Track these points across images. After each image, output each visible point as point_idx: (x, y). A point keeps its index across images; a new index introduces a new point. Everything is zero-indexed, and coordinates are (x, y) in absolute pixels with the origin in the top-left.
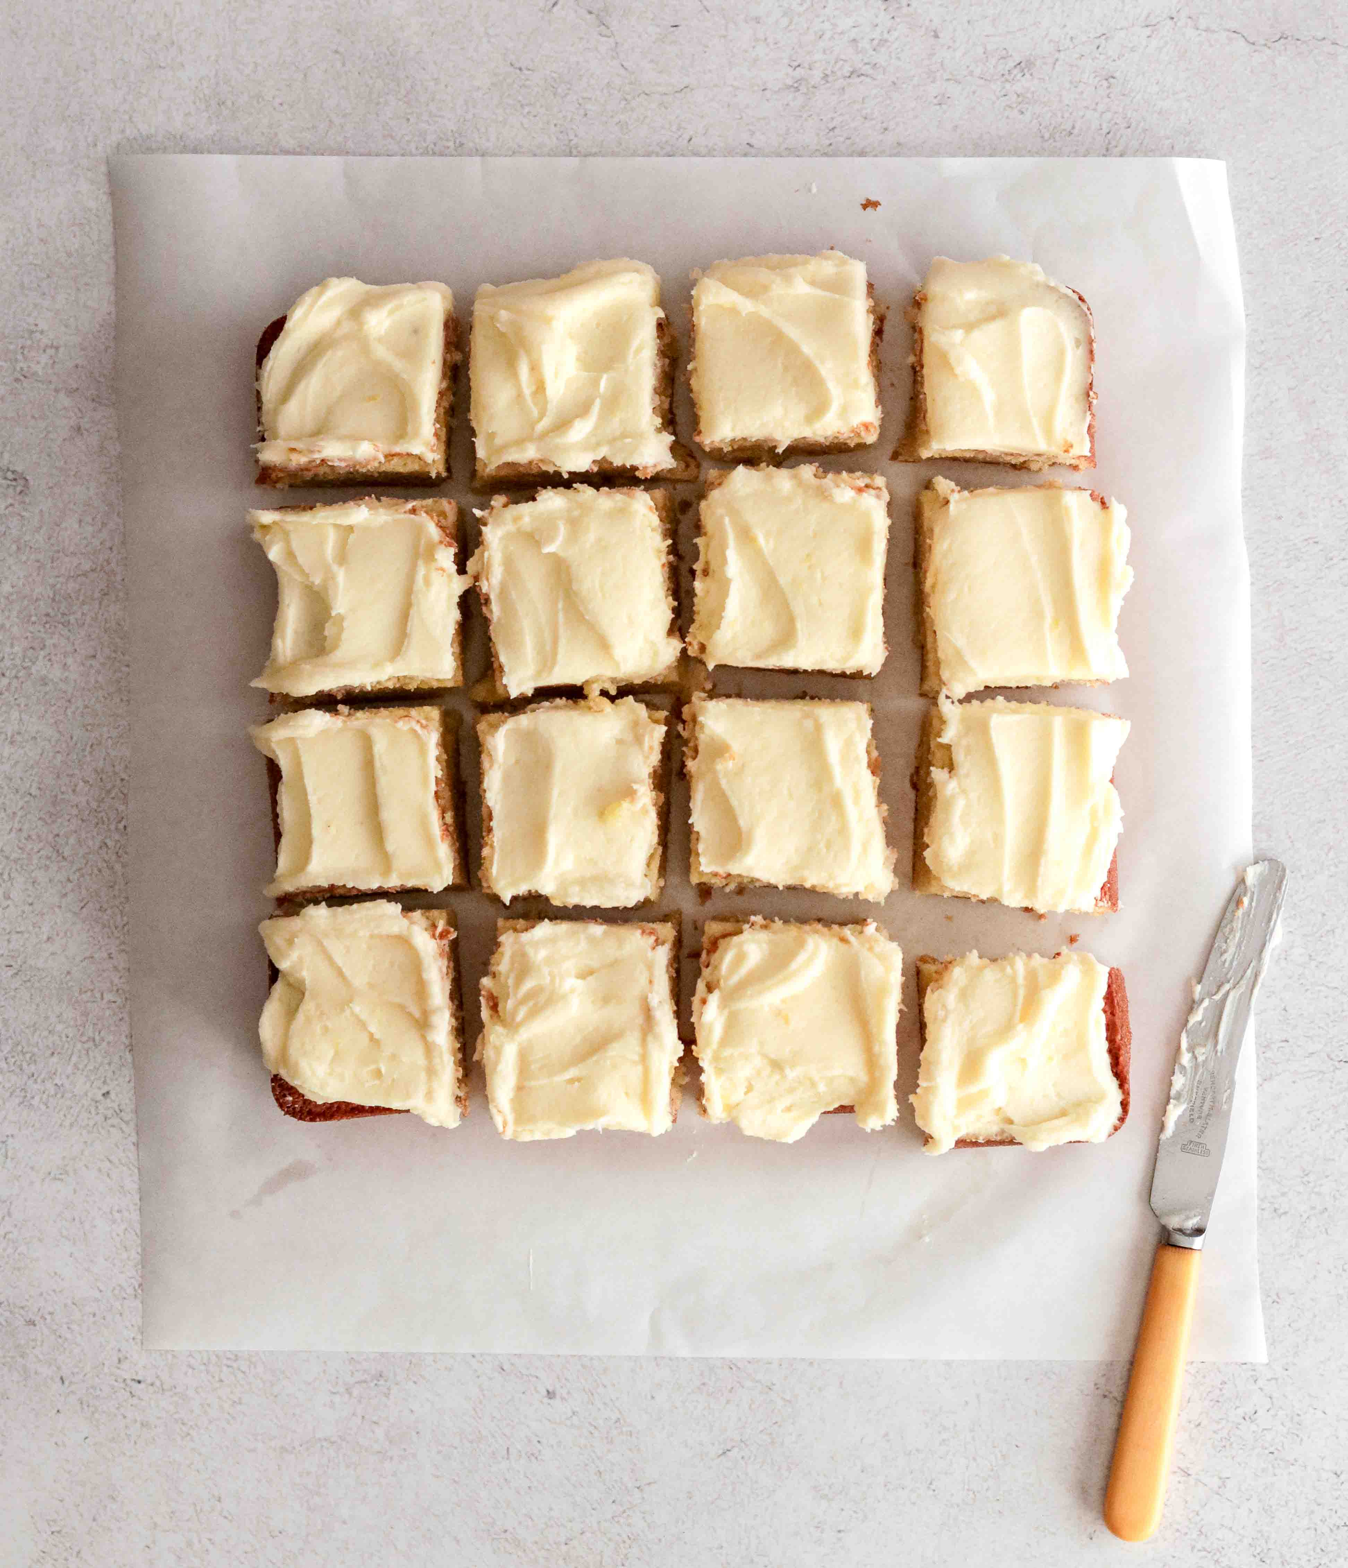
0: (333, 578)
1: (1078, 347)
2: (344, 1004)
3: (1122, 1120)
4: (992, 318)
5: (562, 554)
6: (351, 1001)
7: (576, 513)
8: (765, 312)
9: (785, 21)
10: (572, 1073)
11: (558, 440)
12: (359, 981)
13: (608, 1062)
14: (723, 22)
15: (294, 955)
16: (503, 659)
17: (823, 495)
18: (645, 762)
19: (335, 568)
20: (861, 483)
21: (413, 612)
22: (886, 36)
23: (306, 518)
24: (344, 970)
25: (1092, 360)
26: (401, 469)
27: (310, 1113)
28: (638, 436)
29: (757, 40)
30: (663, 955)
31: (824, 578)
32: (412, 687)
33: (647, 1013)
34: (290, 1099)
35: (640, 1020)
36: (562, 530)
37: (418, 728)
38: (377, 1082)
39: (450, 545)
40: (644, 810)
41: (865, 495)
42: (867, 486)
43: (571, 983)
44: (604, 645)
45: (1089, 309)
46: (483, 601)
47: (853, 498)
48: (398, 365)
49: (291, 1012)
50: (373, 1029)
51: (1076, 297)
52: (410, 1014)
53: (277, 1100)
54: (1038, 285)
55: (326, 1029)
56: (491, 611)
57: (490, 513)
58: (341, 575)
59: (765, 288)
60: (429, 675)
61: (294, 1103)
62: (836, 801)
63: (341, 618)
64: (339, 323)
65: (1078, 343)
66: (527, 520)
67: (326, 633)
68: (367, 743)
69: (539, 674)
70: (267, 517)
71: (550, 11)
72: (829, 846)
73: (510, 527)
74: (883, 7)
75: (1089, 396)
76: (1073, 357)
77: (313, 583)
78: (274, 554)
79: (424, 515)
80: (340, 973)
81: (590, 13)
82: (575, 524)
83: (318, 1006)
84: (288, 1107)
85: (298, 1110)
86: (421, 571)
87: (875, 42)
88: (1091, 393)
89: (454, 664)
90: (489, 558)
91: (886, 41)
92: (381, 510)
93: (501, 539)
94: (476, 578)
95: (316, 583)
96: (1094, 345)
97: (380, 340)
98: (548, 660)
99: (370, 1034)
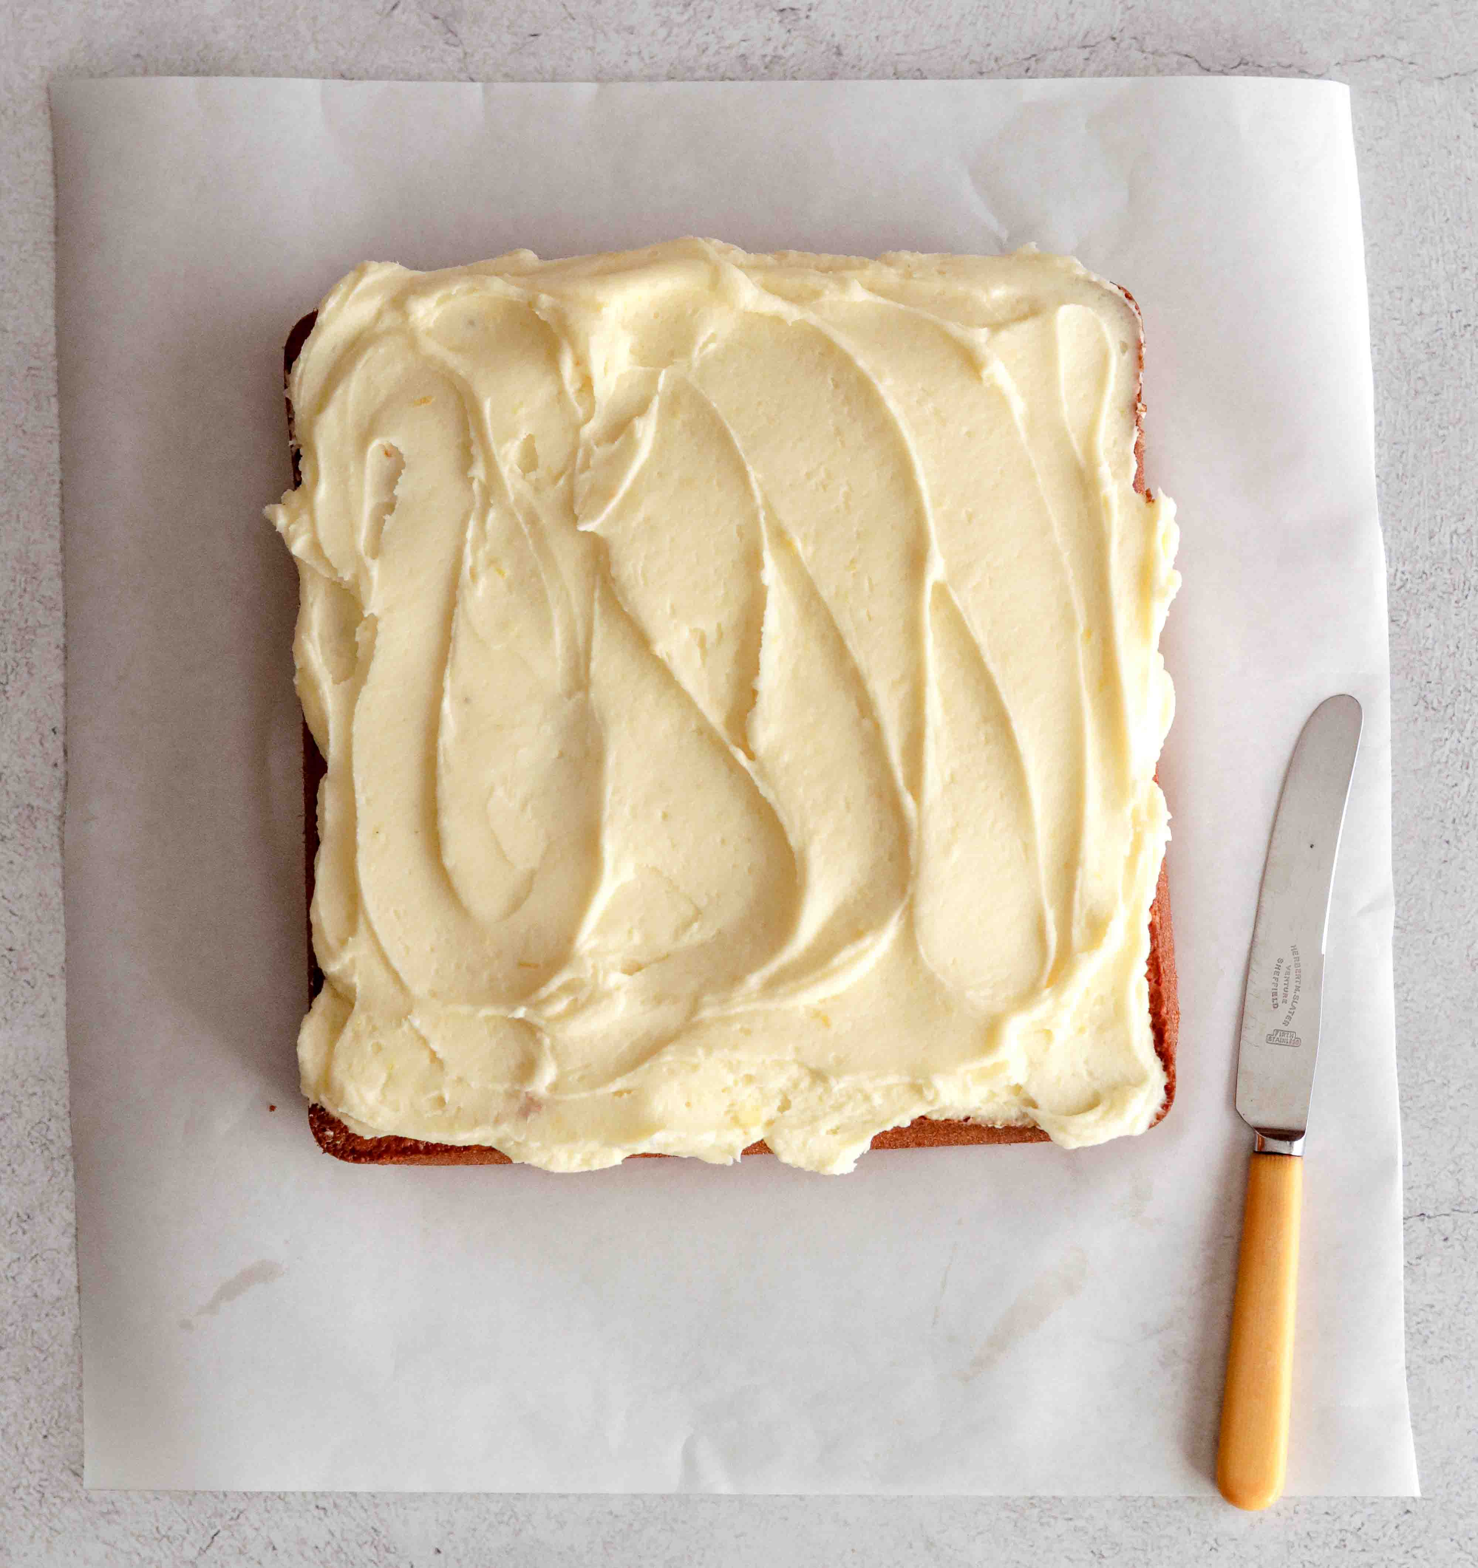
0: (367, 571)
2: (403, 1015)
6: (410, 1012)
8: (814, 320)
12: (421, 988)
15: (346, 957)
19: (369, 561)
21: (461, 610)
24: (403, 975)
27: (355, 1150)
34: (330, 1133)
38: (439, 1112)
48: (453, 360)
49: (338, 1026)
50: (435, 1046)
51: (1123, 294)
53: (315, 1134)
54: (1078, 281)
55: (379, 1048)
58: (375, 570)
59: (816, 294)
61: (335, 1138)
63: (375, 620)
64: (379, 316)
77: (342, 578)
78: (296, 547)
80: (398, 979)
83: (370, 1019)
84: (328, 1144)
85: (339, 1147)
95: (347, 578)
97: (428, 332)
99: (433, 1053)
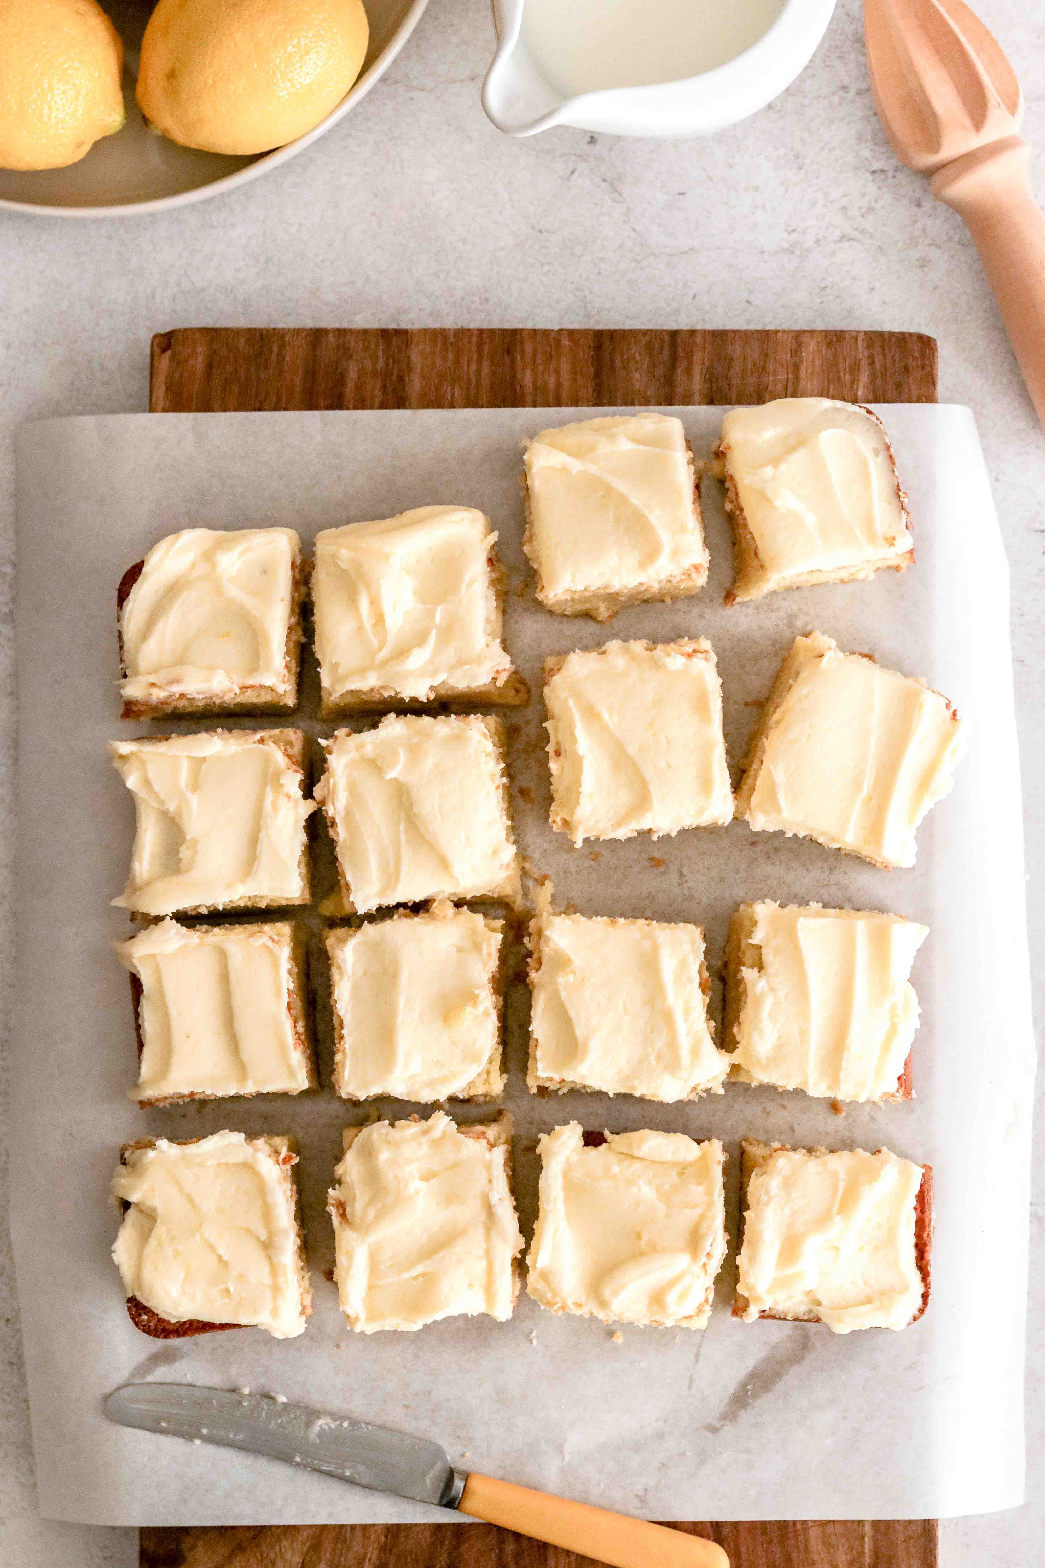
0: (188, 803)
2: (195, 1229)
3: (922, 1310)
5: (404, 779)
6: (201, 1226)
7: (415, 740)
8: (593, 469)
10: (419, 1269)
11: (398, 668)
12: (208, 1206)
13: (454, 1258)
15: (146, 1186)
16: (349, 878)
18: (484, 970)
19: (189, 794)
21: (262, 836)
23: (162, 748)
24: (194, 1197)
26: (254, 701)
27: (164, 1330)
30: (499, 1156)
32: (263, 905)
33: (489, 1210)
34: (145, 1317)
35: (483, 1217)
36: (403, 757)
37: (270, 944)
38: (226, 1300)
39: (297, 772)
40: (488, 1014)
43: (416, 1185)
44: (444, 864)
46: (329, 824)
48: (249, 603)
49: (144, 1237)
50: (221, 1252)
52: (258, 1238)
53: (133, 1319)
55: (177, 1253)
56: (337, 834)
57: (335, 742)
58: (194, 801)
60: (278, 894)
61: (149, 1321)
62: (668, 1017)
63: (195, 842)
64: (193, 565)
66: (369, 748)
67: (181, 856)
68: (223, 956)
69: (383, 892)
70: (125, 748)
72: (659, 1058)
73: (353, 755)
77: (168, 809)
78: (132, 782)
79: (272, 744)
80: (191, 1200)
82: (414, 752)
83: (169, 1231)
84: (144, 1326)
85: (152, 1328)
86: (269, 798)
89: (301, 884)
90: (334, 784)
92: (232, 741)
93: (346, 766)
94: (323, 803)
95: (171, 810)
97: (232, 580)
98: (391, 878)
99: (220, 1258)
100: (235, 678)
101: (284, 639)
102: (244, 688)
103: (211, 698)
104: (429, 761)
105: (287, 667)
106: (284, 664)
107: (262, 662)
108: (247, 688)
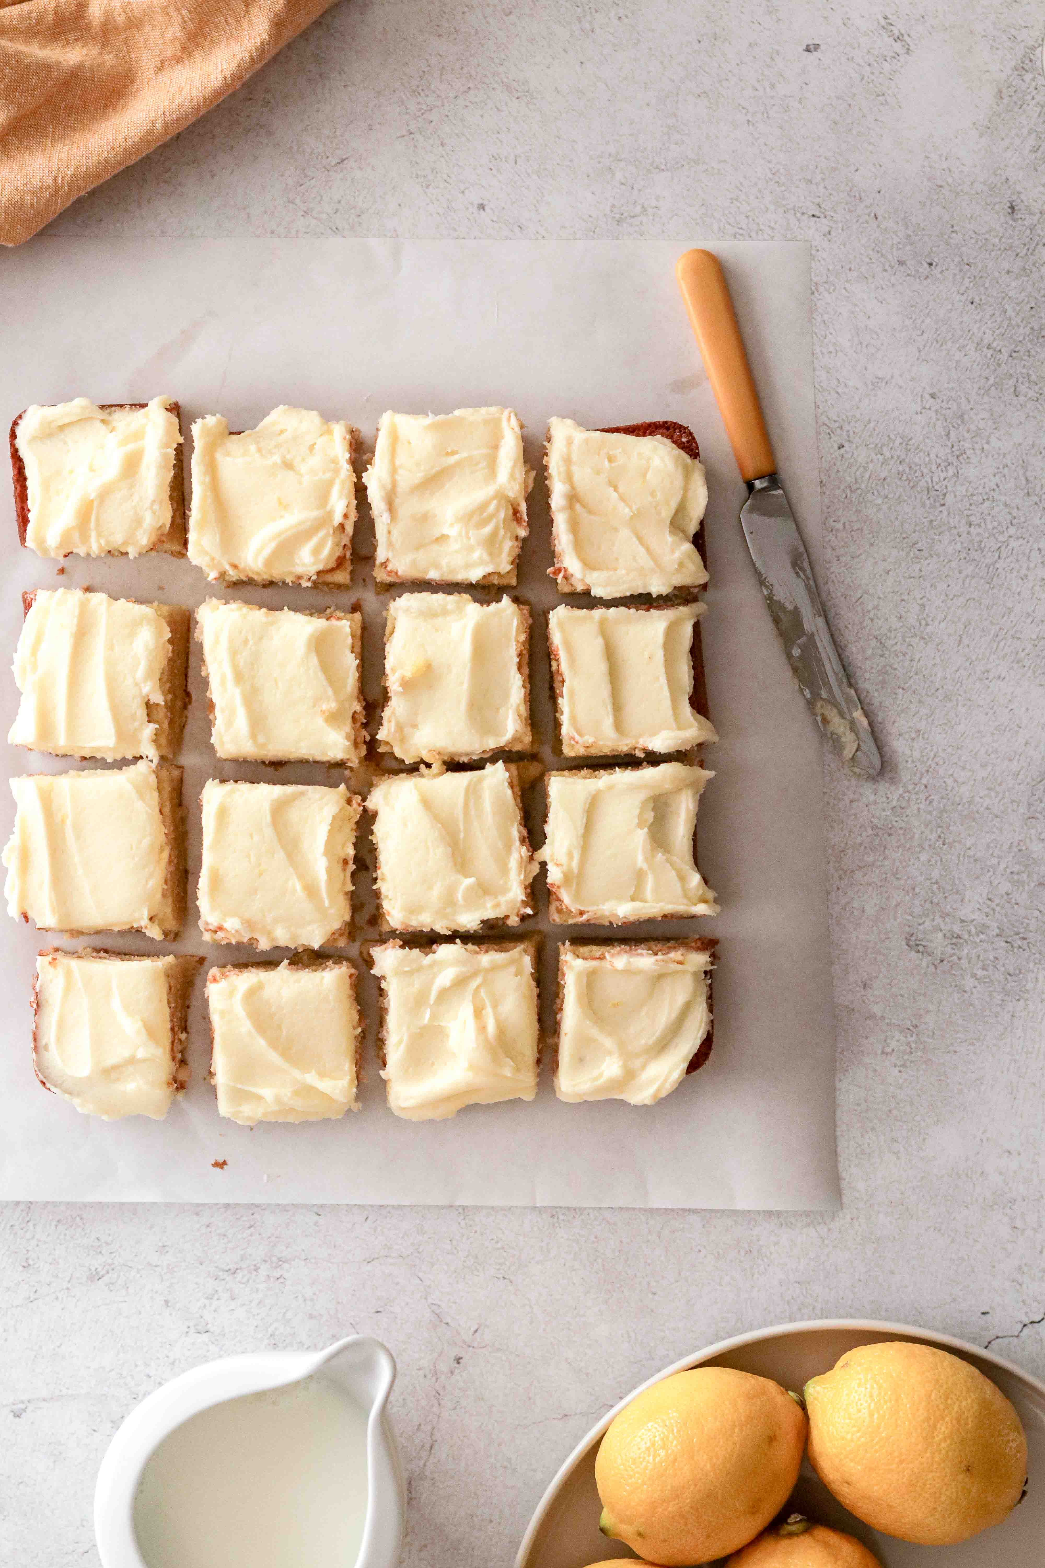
0: (646, 860)
1: (46, 1045)
2: (637, 516)
3: (15, 424)
4: (115, 1068)
5: (460, 877)
6: (632, 518)
7: (448, 910)
8: (296, 1074)
9: (289, 1315)
10: (452, 460)
11: (464, 969)
12: (625, 533)
13: (423, 468)
14: (340, 1316)
15: (677, 554)
16: (509, 792)
17: (249, 924)
18: (394, 709)
19: (645, 866)
20: (220, 934)
21: (581, 831)
22: (207, 1302)
23: (670, 908)
24: (637, 542)
25: (34, 1034)
26: (594, 948)
27: (668, 428)
28: (398, 973)
29: (312, 1300)
30: (381, 554)
31: (248, 856)
32: (585, 772)
33: (391, 508)
34: (683, 439)
36: (460, 896)
37: (580, 740)
38: (611, 453)
39: (552, 885)
40: (393, 670)
41: (216, 924)
42: (216, 932)
43: (453, 531)
44: (427, 803)
45: (37, 1075)
46: (527, 840)
47: (225, 922)
48: (594, 1032)
49: (681, 510)
50: (614, 495)
51: (48, 1085)
52: (584, 507)
53: (694, 438)
54: (79, 1095)
55: (652, 494)
56: (519, 832)
57: (519, 911)
58: (640, 861)
59: (296, 1093)
60: (570, 780)
61: (680, 436)
62: (239, 677)
63: (640, 826)
64: (644, 1067)
65: (46, 1048)
66: (489, 905)
67: (652, 814)
68: (619, 725)
69: (480, 780)
70: (701, 909)
71: (480, 1325)
72: (246, 642)
73: (503, 899)
74: (209, 1326)
75: (37, 1004)
76: (49, 1036)
77: (663, 855)
78: (695, 879)
79: (573, 910)
80: (640, 539)
81: (447, 1324)
82: (449, 902)
83: (659, 514)
84: (685, 433)
85: (678, 430)
86: (575, 864)
87: (216, 1297)
88: (35, 1006)
89: (549, 789)
90: (520, 874)
91: (207, 1298)
92: (607, 913)
93: (510, 890)
94: (531, 858)
95: (660, 855)
96: (33, 1046)
97: (610, 1053)
98: (472, 792)
99: (616, 490)
100: (610, 967)
101: (566, 1000)
102: (602, 958)
103: (631, 950)
104: (436, 893)
105: (564, 975)
106: (566, 978)
107: (585, 980)
108: (599, 958)
